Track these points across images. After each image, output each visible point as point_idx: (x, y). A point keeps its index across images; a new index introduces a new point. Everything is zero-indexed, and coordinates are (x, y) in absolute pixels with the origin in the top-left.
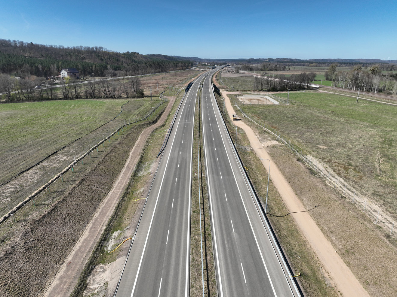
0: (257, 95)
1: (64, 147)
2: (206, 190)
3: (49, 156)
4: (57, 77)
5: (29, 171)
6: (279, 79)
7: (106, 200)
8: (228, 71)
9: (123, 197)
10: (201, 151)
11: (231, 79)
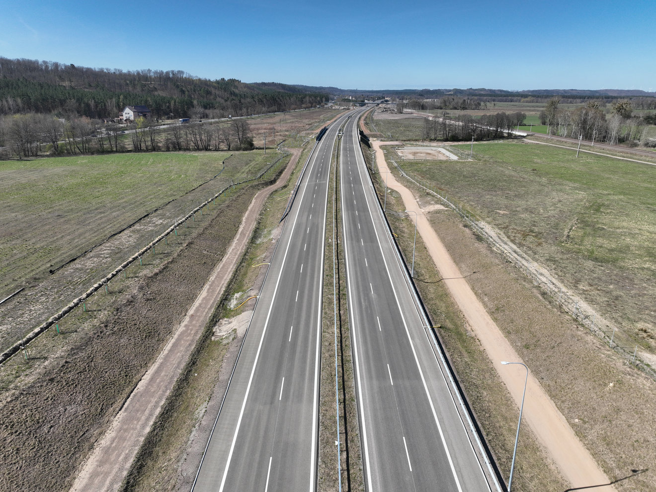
0: (427, 146)
1: (156, 210)
2: (342, 256)
3: (141, 219)
4: (117, 119)
5: (121, 234)
6: (462, 122)
7: (221, 265)
8: (386, 110)
9: (241, 263)
10: (338, 217)
11: (389, 122)
